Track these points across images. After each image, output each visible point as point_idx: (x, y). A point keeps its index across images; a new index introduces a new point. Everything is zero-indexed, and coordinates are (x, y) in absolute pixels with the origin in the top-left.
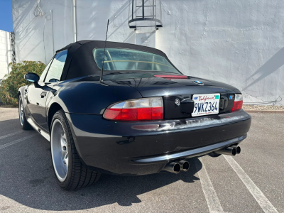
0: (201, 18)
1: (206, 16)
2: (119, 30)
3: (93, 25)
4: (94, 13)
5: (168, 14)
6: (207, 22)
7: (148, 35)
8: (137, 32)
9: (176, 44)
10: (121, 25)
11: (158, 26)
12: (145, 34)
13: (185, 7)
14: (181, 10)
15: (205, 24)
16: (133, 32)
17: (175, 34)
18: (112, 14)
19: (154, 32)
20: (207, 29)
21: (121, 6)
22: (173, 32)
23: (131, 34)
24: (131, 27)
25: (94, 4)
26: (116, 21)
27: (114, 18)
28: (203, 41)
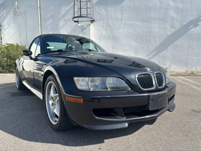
0: (119, 16)
1: (122, 15)
2: (68, 24)
3: (51, 20)
5: (99, 13)
6: (123, 19)
7: (85, 27)
8: (79, 25)
9: (104, 32)
10: (69, 20)
11: (92, 21)
12: (83, 26)
13: (109, 9)
14: (107, 11)
15: (122, 20)
17: (103, 26)
18: (62, 14)
19: (90, 25)
20: (123, 22)
21: (68, 8)
22: (102, 25)
23: (75, 26)
24: (75, 22)
25: (51, 7)
26: (66, 18)
27: (64, 16)
28: (121, 31)
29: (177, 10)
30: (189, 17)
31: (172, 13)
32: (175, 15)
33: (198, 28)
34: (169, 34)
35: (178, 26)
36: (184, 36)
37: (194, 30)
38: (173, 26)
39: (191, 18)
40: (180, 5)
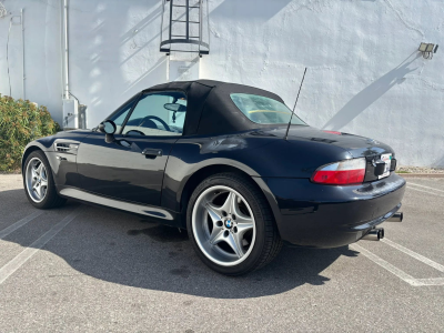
0: (261, 47)
1: (266, 45)
2: (141, 53)
3: (98, 41)
4: (99, 22)
5: (216, 36)
6: (268, 54)
7: (188, 64)
8: (171, 57)
10: (145, 45)
11: (203, 53)
12: (183, 62)
13: (239, 29)
14: (234, 33)
15: (265, 56)
16: (163, 58)
17: (225, 67)
18: (130, 26)
19: (196, 61)
20: (268, 62)
21: (145, 16)
22: (223, 62)
23: (160, 60)
24: (162, 50)
25: (100, 8)
26: (137, 38)
27: (133, 34)
28: (262, 79)
29: (370, 47)
30: (389, 64)
31: (360, 53)
32: (365, 58)
33: (403, 85)
34: (355, 93)
35: (370, 79)
36: (379, 100)
37: (397, 89)
38: (361, 79)
39: (392, 66)
40: (375, 39)
